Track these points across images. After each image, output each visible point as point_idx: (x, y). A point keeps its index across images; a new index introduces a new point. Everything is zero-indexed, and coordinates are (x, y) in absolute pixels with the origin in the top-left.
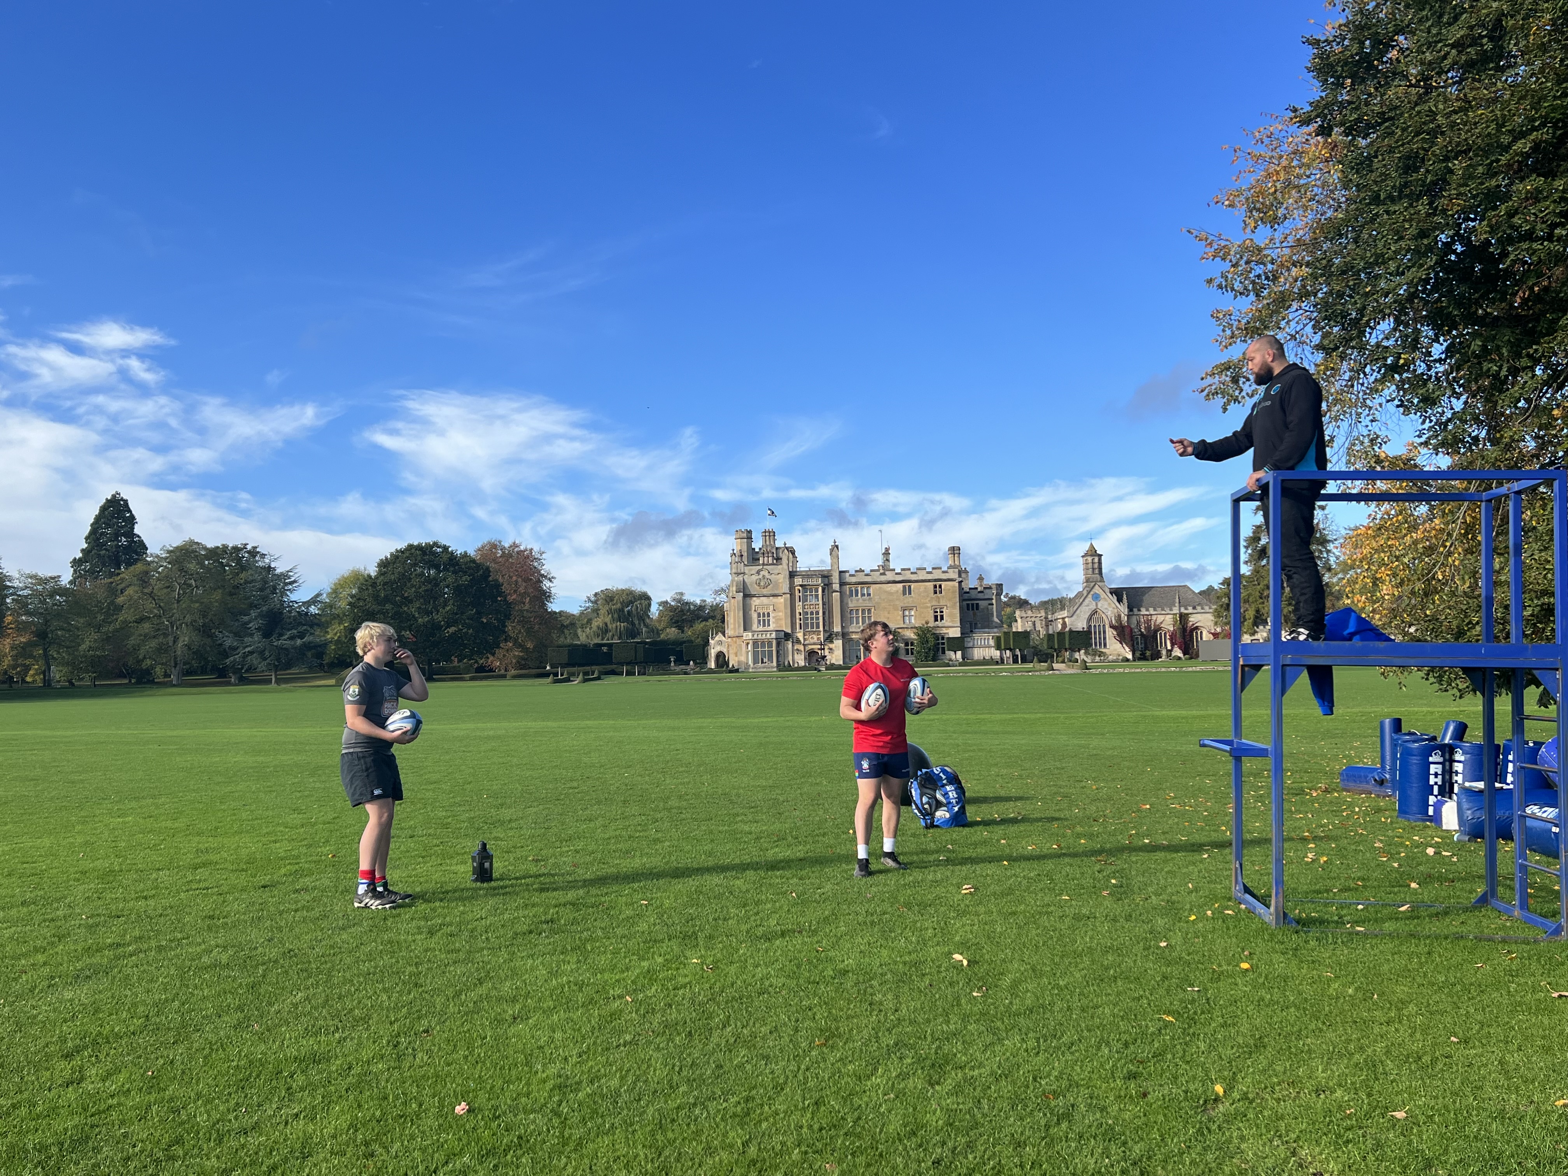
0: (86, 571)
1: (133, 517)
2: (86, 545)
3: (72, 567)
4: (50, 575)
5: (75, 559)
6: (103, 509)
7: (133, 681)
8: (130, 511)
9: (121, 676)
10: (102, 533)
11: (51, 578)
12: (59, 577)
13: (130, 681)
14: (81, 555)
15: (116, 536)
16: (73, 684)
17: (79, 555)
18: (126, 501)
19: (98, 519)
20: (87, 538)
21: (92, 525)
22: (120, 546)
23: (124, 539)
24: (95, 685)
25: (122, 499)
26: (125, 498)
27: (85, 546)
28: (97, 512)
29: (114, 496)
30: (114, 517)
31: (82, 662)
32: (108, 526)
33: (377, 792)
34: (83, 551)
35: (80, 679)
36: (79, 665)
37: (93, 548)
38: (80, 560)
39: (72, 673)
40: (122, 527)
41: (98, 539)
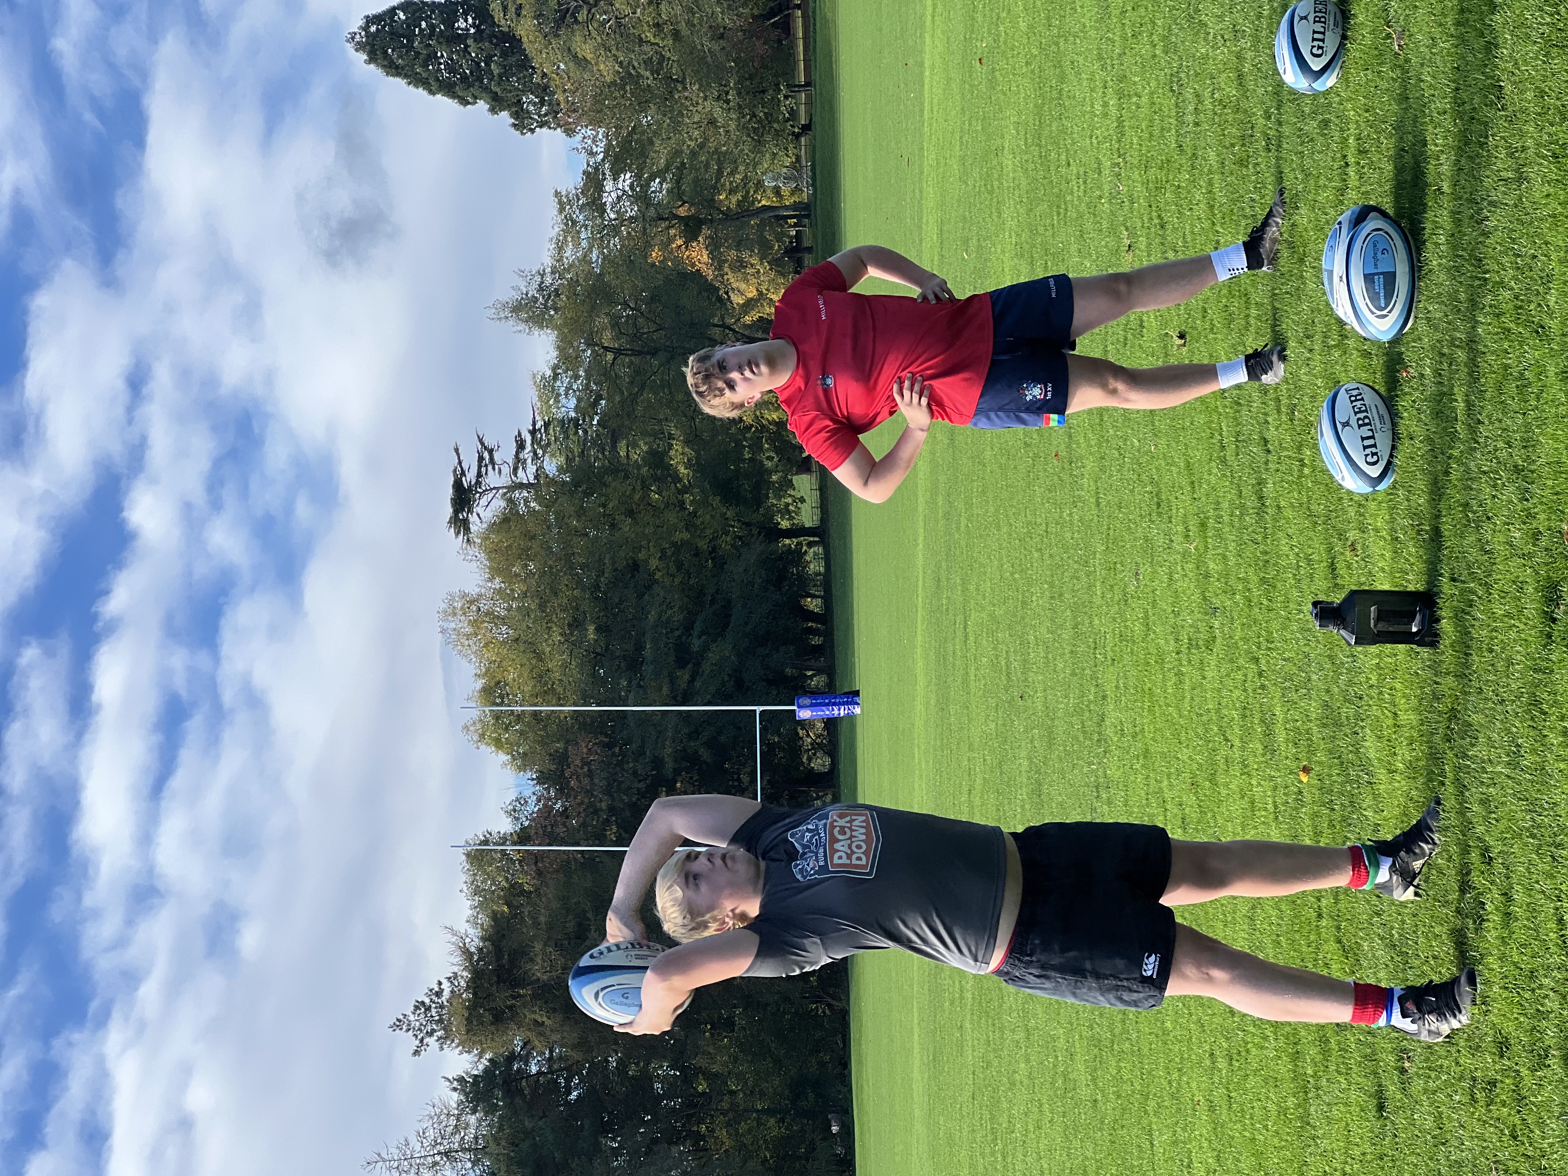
0: (542, 103)
2: (481, 103)
3: (532, 131)
5: (514, 125)
6: (393, 69)
8: (392, 11)
9: (786, 27)
10: (451, 69)
11: (561, 210)
12: (557, 194)
13: (798, 7)
14: (505, 114)
15: (453, 39)
16: (805, 127)
17: (505, 117)
18: (370, 20)
19: (417, 80)
20: (465, 102)
21: (432, 93)
22: (479, 31)
23: (461, 24)
24: (808, 84)
25: (366, 28)
26: (361, 23)
27: (482, 106)
28: (400, 82)
29: (360, 47)
30: (410, 47)
31: (754, 115)
32: (431, 58)
34: (493, 110)
35: (793, 114)
36: (760, 121)
37: (486, 89)
38: (516, 115)
39: (778, 133)
40: (432, 27)
41: (464, 79)
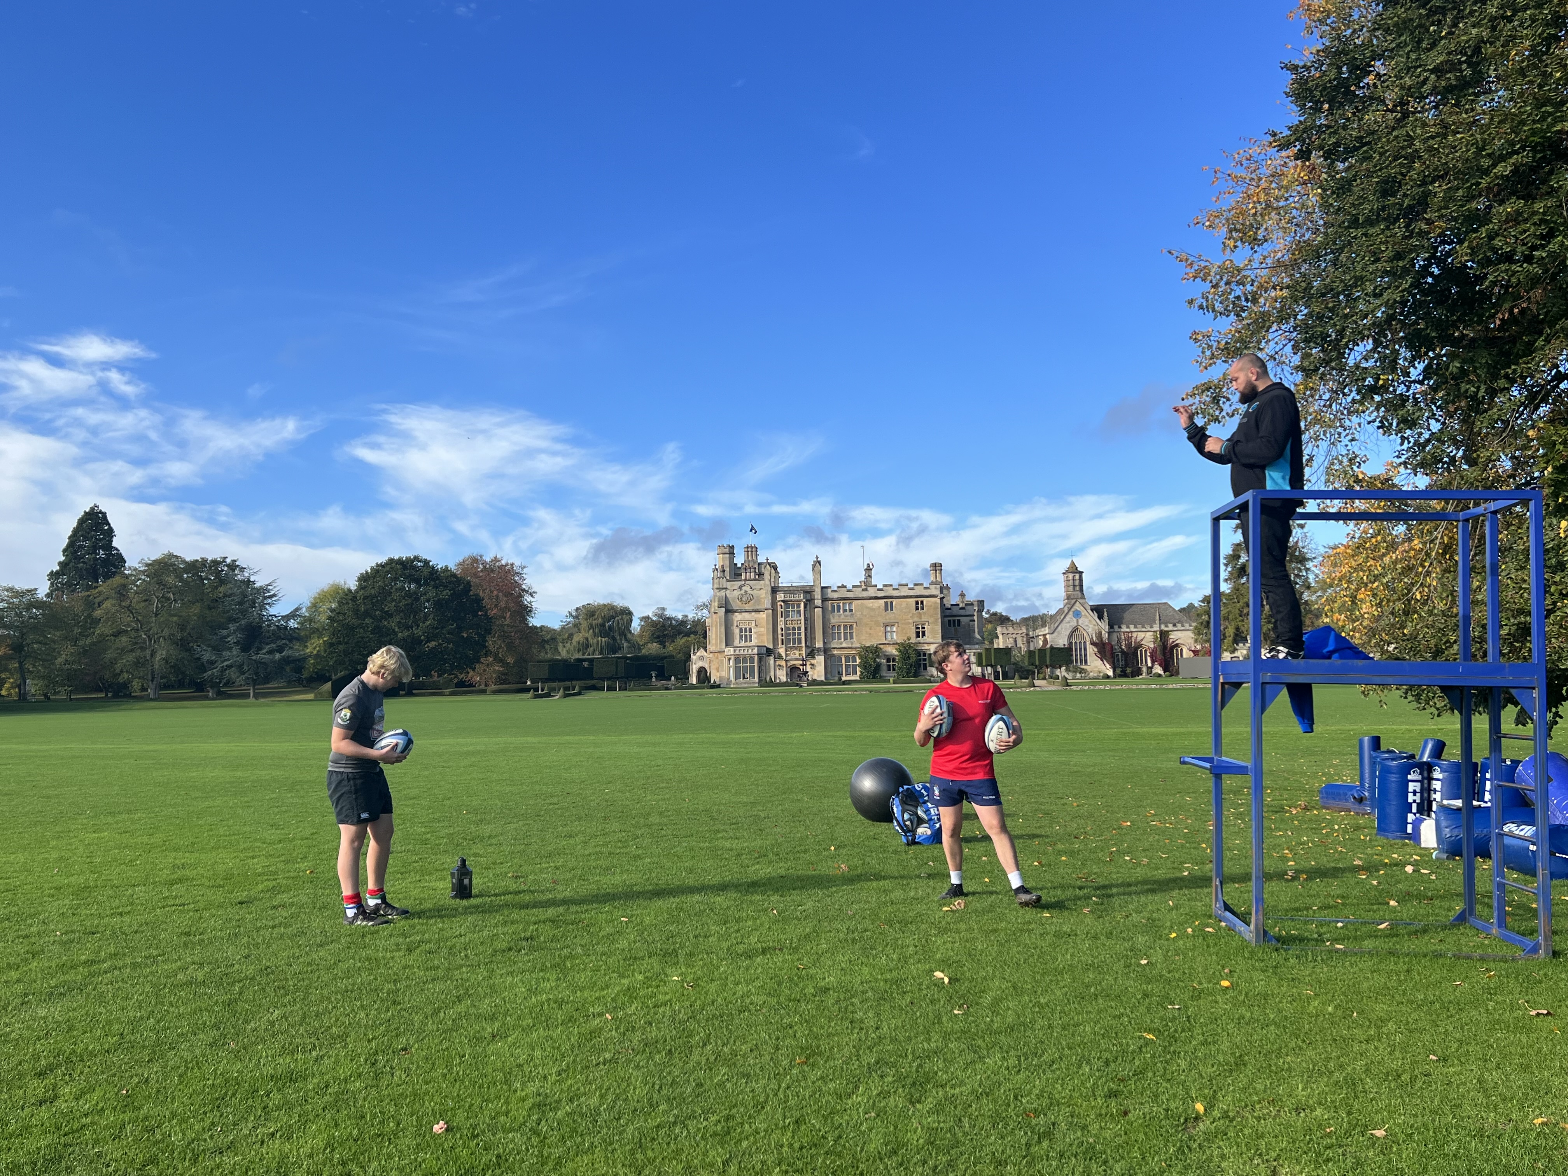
0: (63, 584)
1: (111, 530)
3: (49, 580)
4: (26, 588)
5: (52, 571)
6: (81, 522)
7: (110, 695)
8: (108, 524)
9: (98, 689)
10: (80, 546)
12: (36, 589)
13: (107, 695)
14: (58, 568)
15: (94, 549)
16: (49, 699)
18: (104, 514)
19: (76, 532)
20: (64, 551)
21: (70, 538)
22: (98, 559)
23: (102, 552)
24: (71, 700)
25: (101, 512)
26: (103, 510)
27: (62, 558)
28: (75, 525)
29: (92, 509)
30: (92, 530)
31: (58, 676)
32: (86, 539)
33: (364, 816)
34: (60, 563)
35: (56, 693)
36: (54, 678)
37: (70, 561)
38: (57, 572)
39: (47, 686)
40: (100, 540)
41: (76, 552)
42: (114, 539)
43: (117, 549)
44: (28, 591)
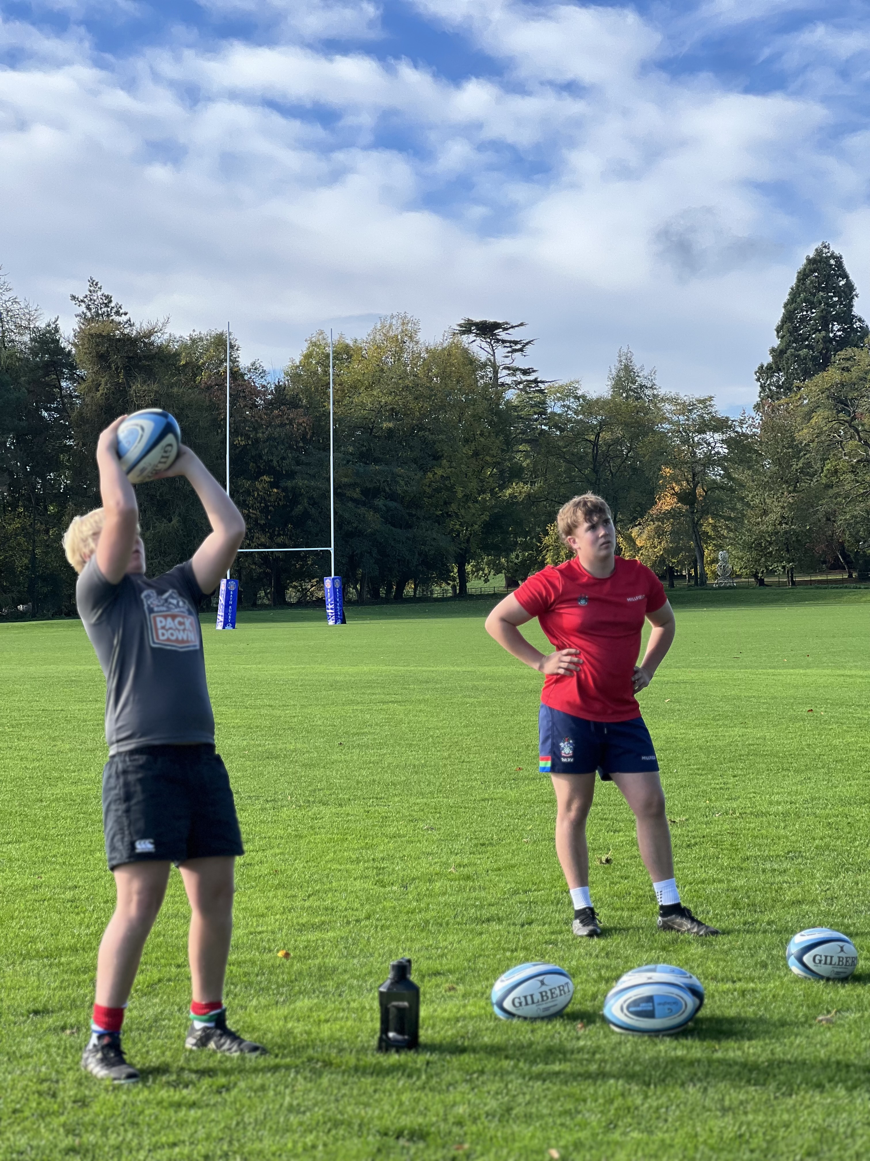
0: (779, 387)
1: (850, 287)
3: (758, 380)
4: (697, 396)
5: (762, 366)
6: (803, 277)
7: (854, 575)
8: (845, 276)
9: (836, 567)
10: (803, 319)
12: (711, 398)
13: (850, 576)
14: (770, 359)
15: (825, 321)
16: (761, 582)
17: (768, 359)
18: (839, 260)
19: (794, 294)
20: (779, 329)
22: (831, 340)
23: (836, 327)
24: (794, 583)
25: (833, 256)
26: (837, 253)
27: (776, 342)
29: (819, 252)
30: (819, 289)
31: (770, 543)
32: (812, 305)
33: (144, 846)
34: (773, 351)
35: (772, 573)
36: (766, 548)
37: (788, 346)
38: (769, 368)
39: (757, 561)
40: (834, 305)
41: (796, 329)
42: (856, 302)
43: (860, 320)
44: (700, 401)
